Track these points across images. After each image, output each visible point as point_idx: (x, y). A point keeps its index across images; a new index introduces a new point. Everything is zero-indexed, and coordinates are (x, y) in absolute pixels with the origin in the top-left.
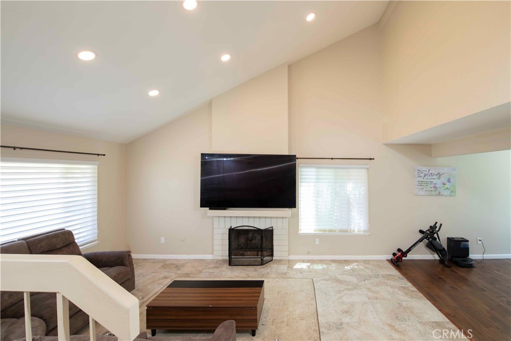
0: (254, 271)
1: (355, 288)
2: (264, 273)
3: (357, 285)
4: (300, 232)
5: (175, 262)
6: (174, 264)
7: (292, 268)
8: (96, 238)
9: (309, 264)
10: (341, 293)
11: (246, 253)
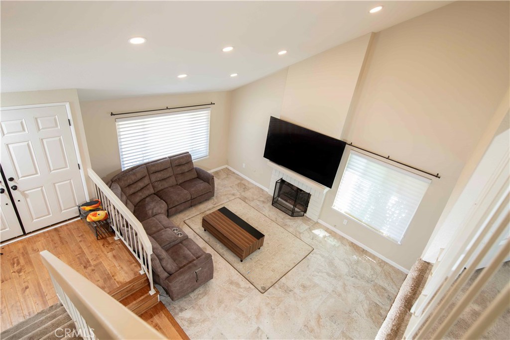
0: (282, 219)
1: (335, 277)
2: (287, 223)
3: (340, 276)
4: (333, 207)
5: (246, 184)
6: (245, 185)
7: (311, 231)
8: (208, 154)
9: (327, 235)
10: (320, 273)
11: (288, 201)
